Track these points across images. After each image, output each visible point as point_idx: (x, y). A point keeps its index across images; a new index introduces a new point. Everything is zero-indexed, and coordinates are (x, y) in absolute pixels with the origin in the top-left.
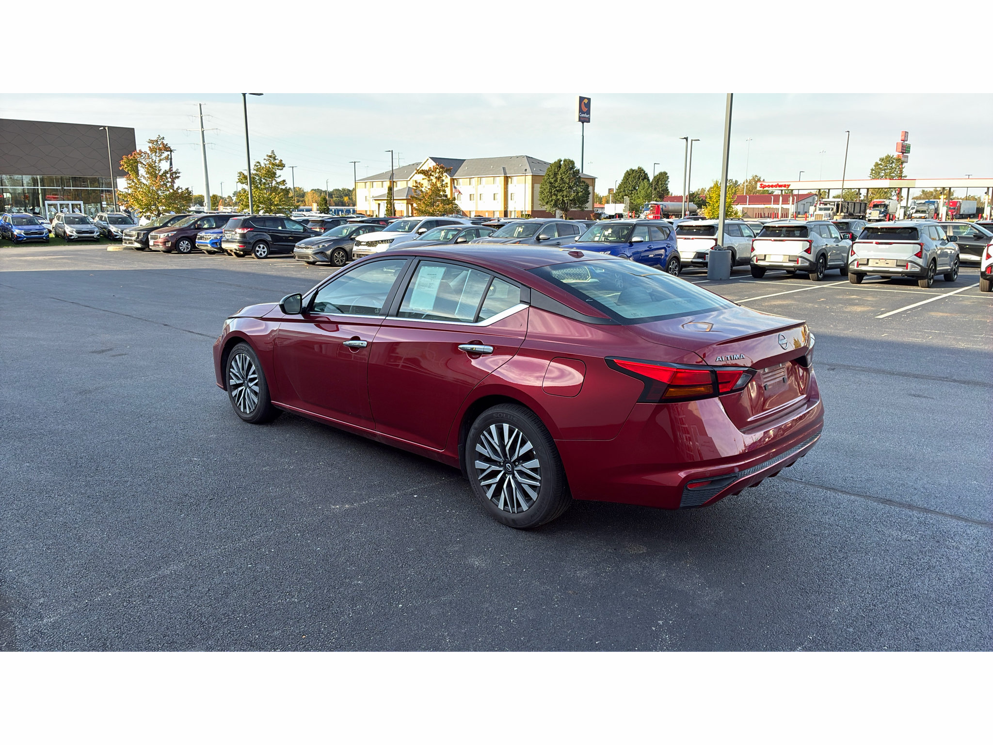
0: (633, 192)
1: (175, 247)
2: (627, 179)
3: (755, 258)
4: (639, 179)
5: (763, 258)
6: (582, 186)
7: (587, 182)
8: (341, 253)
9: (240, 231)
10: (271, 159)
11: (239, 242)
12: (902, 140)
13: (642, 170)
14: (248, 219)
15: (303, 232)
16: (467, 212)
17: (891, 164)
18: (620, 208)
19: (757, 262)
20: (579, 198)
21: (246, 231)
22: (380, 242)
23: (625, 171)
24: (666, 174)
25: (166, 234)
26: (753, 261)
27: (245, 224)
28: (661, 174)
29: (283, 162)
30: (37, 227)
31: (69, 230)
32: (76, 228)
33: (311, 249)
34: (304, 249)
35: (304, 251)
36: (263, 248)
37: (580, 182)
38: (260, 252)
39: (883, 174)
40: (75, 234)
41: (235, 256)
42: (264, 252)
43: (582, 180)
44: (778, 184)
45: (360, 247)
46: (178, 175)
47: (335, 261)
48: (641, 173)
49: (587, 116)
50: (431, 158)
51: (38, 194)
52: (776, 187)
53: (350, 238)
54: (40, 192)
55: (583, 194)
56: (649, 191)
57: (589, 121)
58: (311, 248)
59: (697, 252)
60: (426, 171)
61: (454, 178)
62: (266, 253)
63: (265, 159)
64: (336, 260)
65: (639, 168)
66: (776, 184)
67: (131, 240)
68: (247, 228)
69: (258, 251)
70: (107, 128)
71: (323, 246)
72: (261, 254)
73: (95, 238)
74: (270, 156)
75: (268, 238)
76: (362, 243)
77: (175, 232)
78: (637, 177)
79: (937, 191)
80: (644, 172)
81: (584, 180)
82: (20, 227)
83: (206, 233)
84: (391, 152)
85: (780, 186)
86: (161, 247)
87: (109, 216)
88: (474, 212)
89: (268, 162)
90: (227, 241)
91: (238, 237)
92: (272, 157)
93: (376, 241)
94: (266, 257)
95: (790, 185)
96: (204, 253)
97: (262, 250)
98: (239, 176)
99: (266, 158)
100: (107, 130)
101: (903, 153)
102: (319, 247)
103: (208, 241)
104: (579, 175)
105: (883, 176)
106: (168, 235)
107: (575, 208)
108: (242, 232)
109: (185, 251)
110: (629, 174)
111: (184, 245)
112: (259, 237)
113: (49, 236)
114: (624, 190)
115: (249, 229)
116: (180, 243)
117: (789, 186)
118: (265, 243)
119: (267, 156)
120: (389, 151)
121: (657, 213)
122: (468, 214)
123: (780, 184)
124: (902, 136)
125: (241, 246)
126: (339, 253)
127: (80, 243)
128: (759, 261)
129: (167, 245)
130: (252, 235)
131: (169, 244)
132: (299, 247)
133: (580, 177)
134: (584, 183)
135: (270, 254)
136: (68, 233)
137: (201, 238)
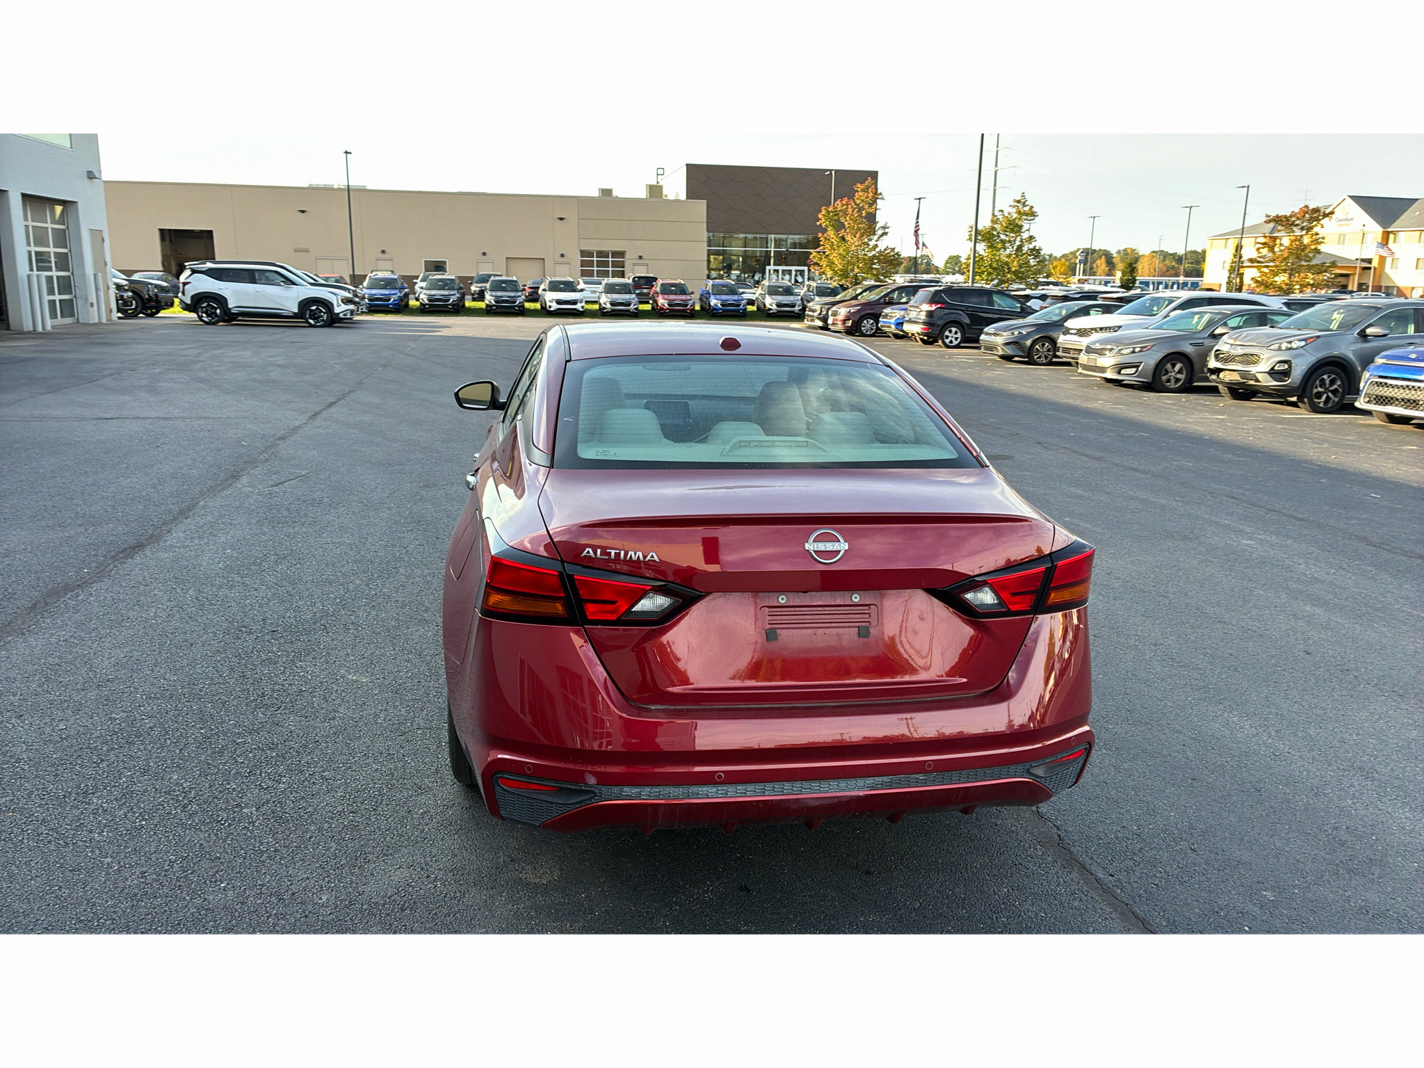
1: (856, 327)
8: (1047, 344)
9: (926, 307)
10: (1019, 205)
11: (924, 323)
14: (940, 291)
15: (1020, 312)
16: (1407, 288)
21: (934, 307)
22: (1098, 329)
25: (848, 310)
27: (934, 298)
29: (1034, 210)
30: (736, 297)
31: (770, 302)
32: (777, 300)
33: (1002, 337)
34: (993, 337)
35: (992, 338)
36: (956, 333)
38: (950, 339)
40: (774, 307)
41: (920, 343)
42: (956, 339)
45: (1068, 337)
46: (886, 230)
47: (1036, 357)
50: (1351, 197)
51: (770, 257)
53: (1059, 325)
54: (772, 255)
58: (1002, 335)
60: (1285, 217)
61: (1389, 230)
62: (959, 340)
63: (1010, 206)
64: (1036, 355)
67: (813, 316)
68: (936, 303)
69: (947, 337)
70: (833, 172)
71: (1020, 333)
72: (951, 342)
73: (796, 313)
74: (1018, 202)
75: (965, 318)
76: (1071, 331)
77: (859, 308)
82: (718, 297)
83: (892, 309)
84: (1246, 189)
86: (840, 327)
87: (818, 285)
88: (1421, 290)
89: (1014, 210)
90: (910, 321)
91: (923, 316)
92: (1021, 202)
93: (1092, 329)
94: (958, 347)
96: (889, 337)
97: (953, 335)
98: (970, 232)
99: (1013, 204)
100: (833, 174)
102: (1013, 334)
103: (893, 321)
106: (849, 312)
108: (930, 309)
109: (868, 333)
111: (867, 324)
112: (953, 317)
113: (746, 308)
115: (939, 306)
116: (862, 322)
118: (958, 326)
119: (1015, 201)
120: (1244, 187)
122: (1407, 293)
125: (928, 329)
126: (1043, 345)
127: (778, 319)
129: (847, 325)
130: (943, 313)
131: (849, 323)
132: (987, 334)
135: (964, 342)
136: (768, 306)
137: (886, 316)
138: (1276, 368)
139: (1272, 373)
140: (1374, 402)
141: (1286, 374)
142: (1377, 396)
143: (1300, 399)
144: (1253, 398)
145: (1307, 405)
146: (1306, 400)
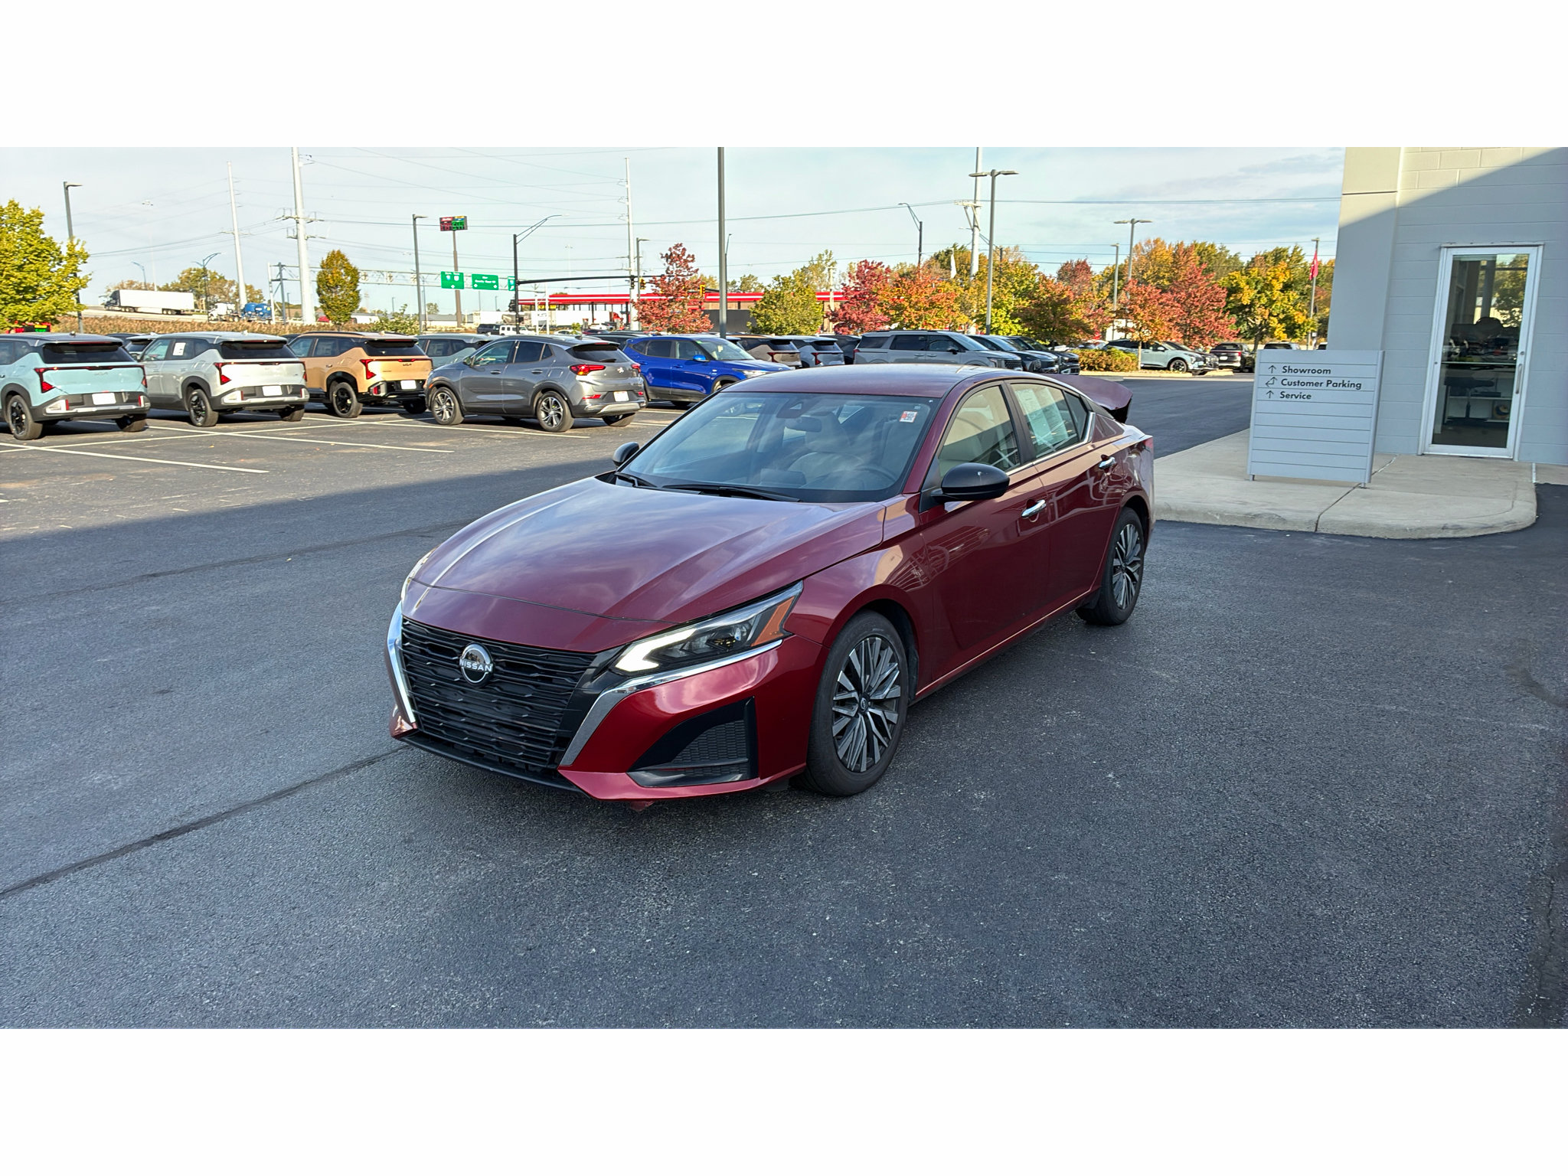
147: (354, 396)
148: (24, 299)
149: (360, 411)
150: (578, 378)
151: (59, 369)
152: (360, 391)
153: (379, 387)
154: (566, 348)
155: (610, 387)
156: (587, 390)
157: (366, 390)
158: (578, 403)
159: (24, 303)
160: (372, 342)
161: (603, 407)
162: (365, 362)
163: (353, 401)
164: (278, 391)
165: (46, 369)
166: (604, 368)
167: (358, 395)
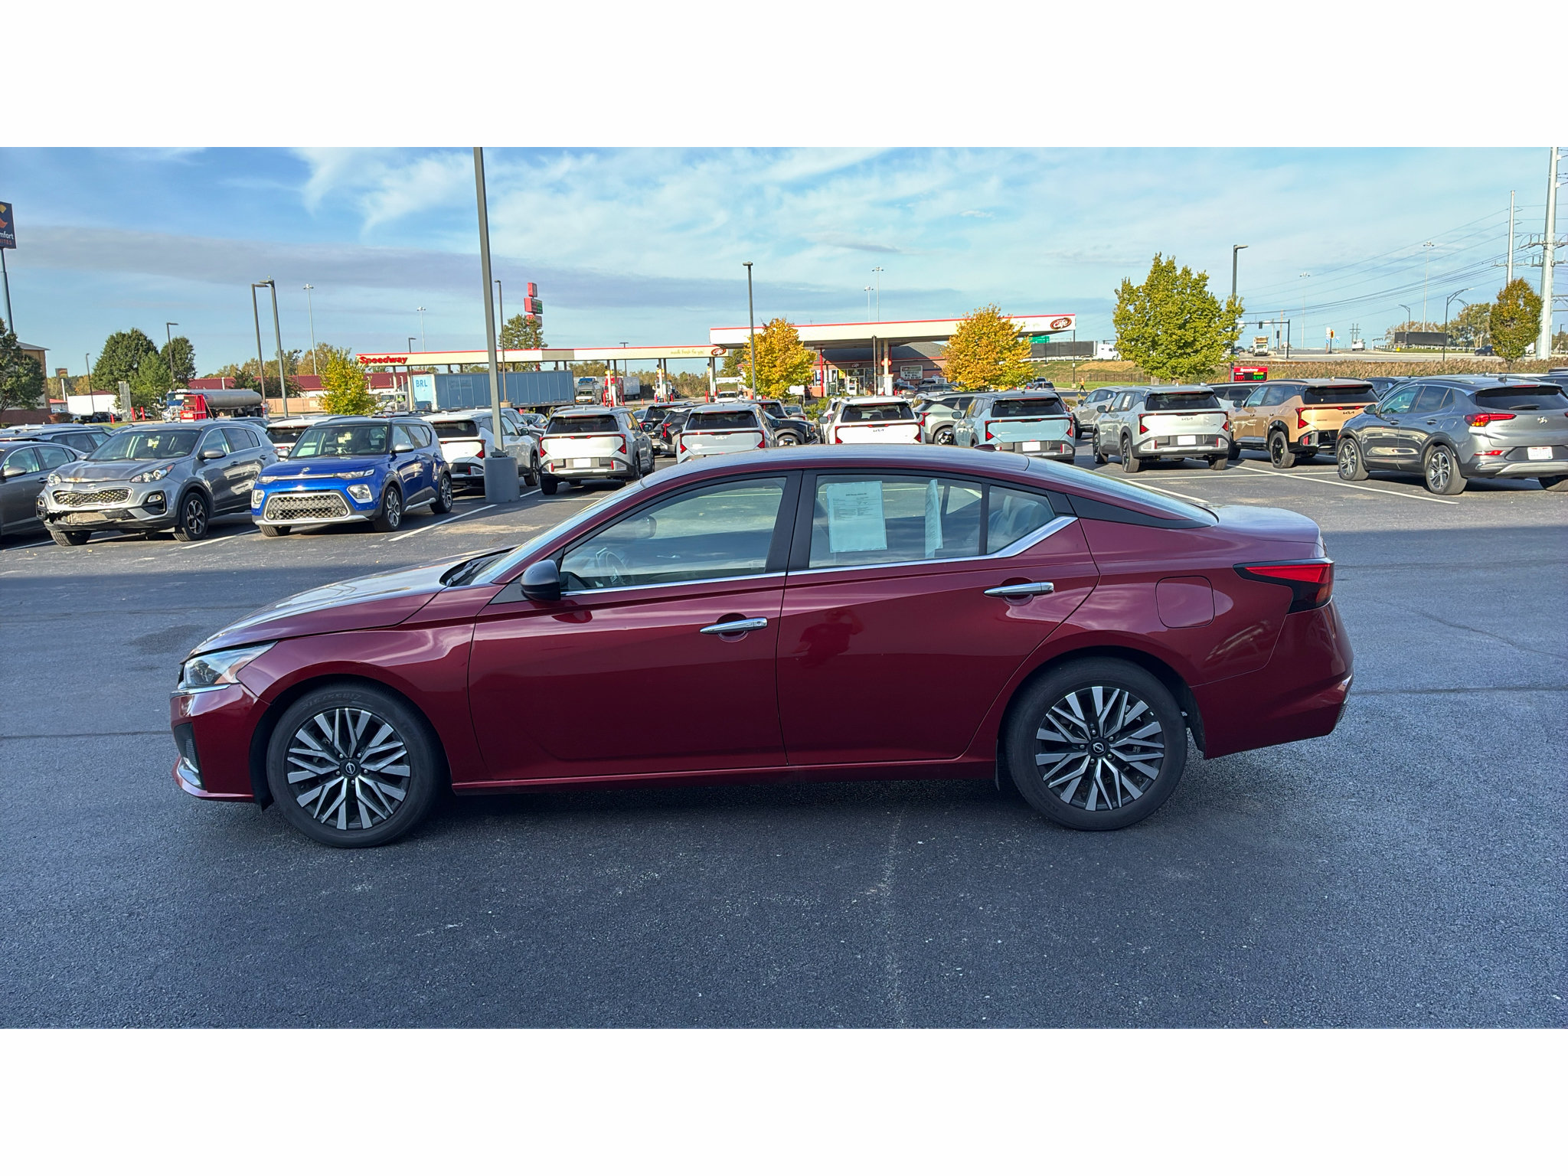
0: (129, 374)
2: (114, 351)
3: (549, 465)
4: (138, 350)
5: (562, 464)
6: (26, 364)
7: (35, 356)
12: (530, 296)
13: (141, 335)
17: (525, 328)
18: (105, 403)
19: (553, 470)
20: (22, 387)
23: (107, 337)
24: (187, 341)
26: (545, 470)
28: (176, 341)
37: (20, 357)
39: (516, 342)
43: (24, 353)
44: (388, 357)
48: (139, 340)
49: (8, 236)
52: (387, 362)
55: (31, 378)
56: (162, 371)
57: (13, 246)
59: (454, 464)
65: (134, 331)
66: (385, 356)
78: (133, 347)
79: (587, 364)
80: (145, 339)
81: (29, 353)
85: (393, 360)
95: (407, 358)
101: (534, 313)
104: (17, 344)
105: (517, 345)
107: (17, 405)
110: (116, 343)
114: (111, 370)
117: (405, 360)
121: (200, 408)
123: (391, 357)
124: (529, 289)
128: (555, 469)
133: (19, 348)
134: (30, 358)
138: (149, 501)
139: (146, 506)
140: (281, 517)
141: (160, 506)
142: (284, 511)
143: (178, 531)
144: (88, 539)
145: (185, 534)
146: (183, 529)
147: (1286, 446)
148: (1185, 353)
149: (1292, 462)
150: (1472, 429)
151: (1003, 421)
152: (1291, 441)
153: (1310, 437)
154: (1468, 393)
155: (1518, 441)
156: (1483, 444)
157: (1297, 441)
158: (1468, 460)
159: (1185, 356)
160: (1312, 389)
161: (1504, 467)
162: (1299, 411)
163: (1285, 451)
164: (1192, 440)
165: (992, 422)
166: (1515, 416)
167: (1290, 445)
